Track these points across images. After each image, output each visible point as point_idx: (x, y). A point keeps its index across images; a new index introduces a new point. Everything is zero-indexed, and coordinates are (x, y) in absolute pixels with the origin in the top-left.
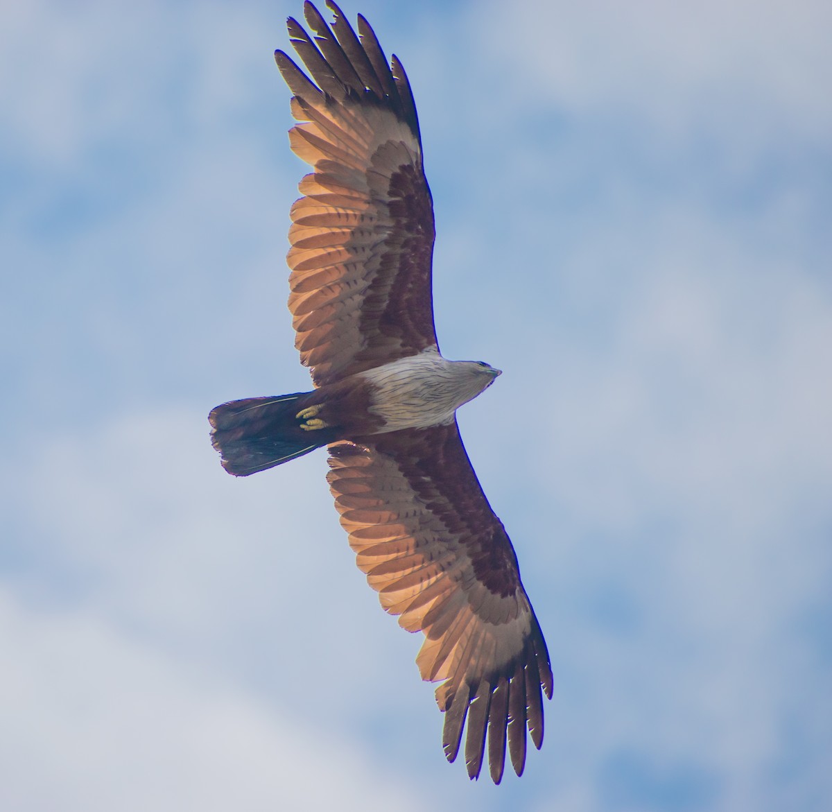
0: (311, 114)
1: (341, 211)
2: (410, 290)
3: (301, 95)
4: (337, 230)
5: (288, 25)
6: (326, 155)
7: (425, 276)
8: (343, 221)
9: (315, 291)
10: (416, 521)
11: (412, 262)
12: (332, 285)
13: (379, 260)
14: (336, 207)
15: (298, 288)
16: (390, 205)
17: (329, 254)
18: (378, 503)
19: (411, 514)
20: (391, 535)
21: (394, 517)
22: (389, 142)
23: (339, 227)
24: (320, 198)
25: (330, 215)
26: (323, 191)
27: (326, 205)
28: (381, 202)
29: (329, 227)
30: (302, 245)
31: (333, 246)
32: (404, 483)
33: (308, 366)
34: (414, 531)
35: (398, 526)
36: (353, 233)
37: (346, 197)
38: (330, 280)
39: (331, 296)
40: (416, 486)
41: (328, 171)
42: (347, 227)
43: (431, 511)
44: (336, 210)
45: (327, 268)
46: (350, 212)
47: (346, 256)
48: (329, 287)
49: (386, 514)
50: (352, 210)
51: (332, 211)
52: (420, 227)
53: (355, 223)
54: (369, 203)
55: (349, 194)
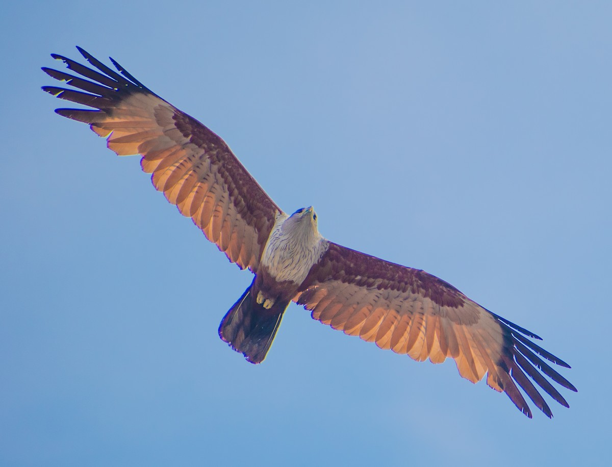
0: (108, 127)
1: (177, 164)
2: (243, 185)
3: (93, 121)
4: (187, 177)
5: (47, 91)
6: (138, 142)
7: (241, 171)
8: (184, 170)
9: (212, 219)
10: (382, 300)
11: (230, 167)
12: (216, 208)
13: (219, 176)
14: (172, 165)
15: (203, 225)
16: (192, 141)
17: (197, 192)
18: (354, 308)
19: (376, 299)
20: (380, 318)
21: (370, 307)
22: (155, 109)
23: (186, 174)
24: (160, 167)
25: (174, 172)
26: (157, 163)
27: (167, 168)
28: (187, 143)
29: (182, 178)
30: (180, 199)
31: (194, 186)
32: (353, 287)
33: (246, 267)
34: (388, 306)
35: (378, 310)
36: (194, 171)
37: (171, 155)
38: (212, 206)
39: (221, 215)
40: (360, 284)
41: (148, 150)
42: (189, 170)
43: (383, 289)
44: (175, 166)
45: (205, 200)
46: (181, 161)
47: (206, 186)
48: (216, 211)
49: (365, 310)
50: (181, 159)
51: (173, 168)
52: (213, 145)
53: (189, 165)
54: (184, 149)
55: (170, 153)
